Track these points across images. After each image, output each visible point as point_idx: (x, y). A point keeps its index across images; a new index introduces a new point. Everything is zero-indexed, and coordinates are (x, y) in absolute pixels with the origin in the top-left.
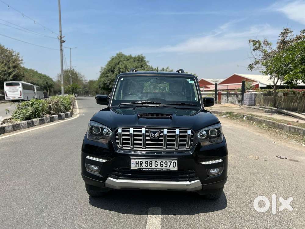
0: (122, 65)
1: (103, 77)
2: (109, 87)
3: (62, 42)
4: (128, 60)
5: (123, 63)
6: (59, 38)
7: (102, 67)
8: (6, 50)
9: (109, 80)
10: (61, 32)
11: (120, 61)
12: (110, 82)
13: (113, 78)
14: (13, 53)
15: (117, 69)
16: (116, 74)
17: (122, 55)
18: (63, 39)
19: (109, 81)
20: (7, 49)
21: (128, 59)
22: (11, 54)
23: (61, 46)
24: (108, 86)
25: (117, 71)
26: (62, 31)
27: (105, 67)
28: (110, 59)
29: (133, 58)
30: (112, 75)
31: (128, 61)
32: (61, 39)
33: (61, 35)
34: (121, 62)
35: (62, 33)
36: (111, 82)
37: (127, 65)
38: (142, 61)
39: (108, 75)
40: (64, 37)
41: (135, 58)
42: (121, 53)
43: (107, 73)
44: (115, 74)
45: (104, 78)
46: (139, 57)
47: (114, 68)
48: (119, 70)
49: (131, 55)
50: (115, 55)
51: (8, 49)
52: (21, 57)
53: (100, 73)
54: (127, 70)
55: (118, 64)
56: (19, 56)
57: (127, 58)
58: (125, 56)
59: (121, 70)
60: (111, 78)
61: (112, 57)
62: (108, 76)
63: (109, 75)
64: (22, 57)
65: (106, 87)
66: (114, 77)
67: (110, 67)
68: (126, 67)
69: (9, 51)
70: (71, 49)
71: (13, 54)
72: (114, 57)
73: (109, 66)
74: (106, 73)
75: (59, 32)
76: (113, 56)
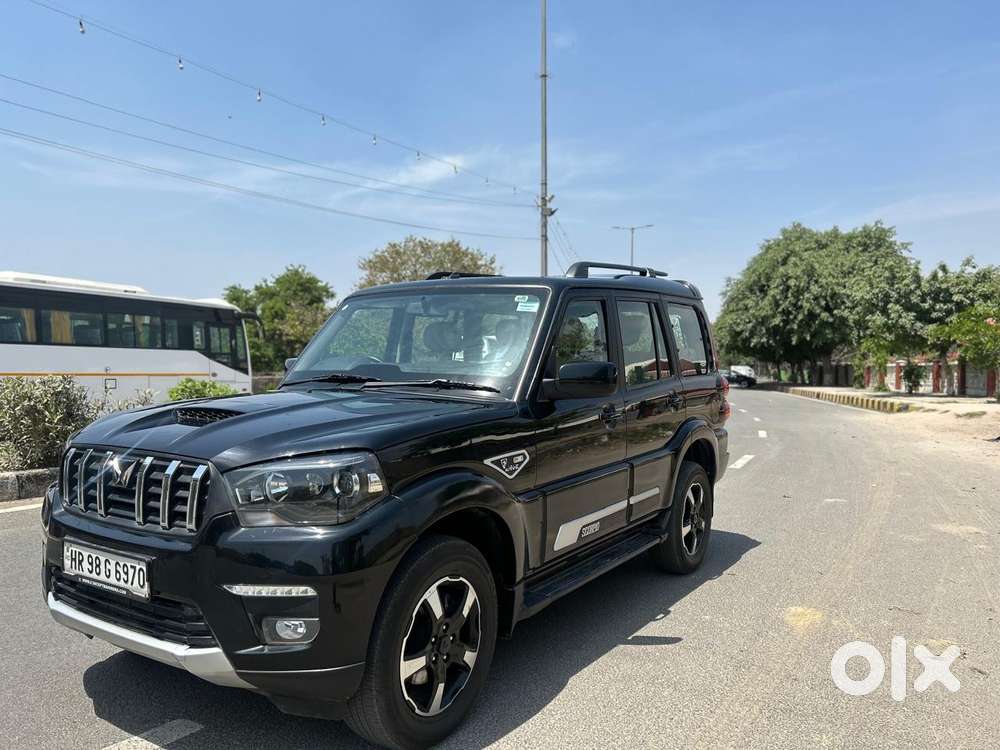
0: (795, 265)
1: (733, 311)
2: (750, 343)
3: (547, 214)
4: (825, 246)
5: (801, 259)
6: (540, 202)
7: (729, 280)
8: (465, 254)
9: (750, 322)
10: (545, 184)
11: (793, 253)
12: (754, 327)
13: (763, 314)
14: (480, 259)
15: (778, 281)
16: (774, 296)
17: (804, 231)
18: (549, 205)
19: (750, 325)
20: (468, 249)
21: (824, 242)
22: (475, 264)
23: (545, 225)
24: (747, 340)
25: (777, 287)
26: (548, 182)
27: (739, 277)
28: (756, 252)
29: (842, 238)
30: (761, 304)
31: (823, 252)
32: (545, 205)
33: (546, 194)
34: (796, 256)
35: (548, 186)
36: (758, 328)
37: (817, 266)
38: (878, 247)
39: (747, 302)
40: (553, 197)
41: (850, 238)
42: (799, 225)
43: (745, 297)
44: (769, 297)
45: (734, 316)
46: (866, 232)
47: (768, 279)
48: (784, 283)
49: (836, 230)
50: (776, 235)
51: (470, 250)
52: (498, 268)
53: (721, 297)
54: (816, 282)
55: (785, 262)
56: (493, 266)
57: (817, 242)
58: (812, 235)
59: (792, 283)
60: (757, 314)
61: (766, 244)
62: (746, 309)
63: (750, 303)
64: (501, 268)
65: (740, 344)
66: (768, 308)
67: (754, 277)
68: (811, 273)
69: (472, 255)
70: (635, 231)
71: (480, 263)
72: (772, 242)
73: (754, 272)
74: (740, 296)
75: (540, 187)
76: (768, 238)
